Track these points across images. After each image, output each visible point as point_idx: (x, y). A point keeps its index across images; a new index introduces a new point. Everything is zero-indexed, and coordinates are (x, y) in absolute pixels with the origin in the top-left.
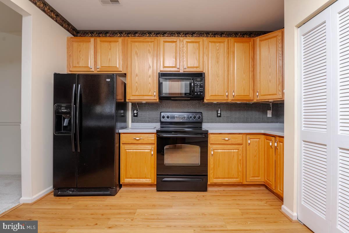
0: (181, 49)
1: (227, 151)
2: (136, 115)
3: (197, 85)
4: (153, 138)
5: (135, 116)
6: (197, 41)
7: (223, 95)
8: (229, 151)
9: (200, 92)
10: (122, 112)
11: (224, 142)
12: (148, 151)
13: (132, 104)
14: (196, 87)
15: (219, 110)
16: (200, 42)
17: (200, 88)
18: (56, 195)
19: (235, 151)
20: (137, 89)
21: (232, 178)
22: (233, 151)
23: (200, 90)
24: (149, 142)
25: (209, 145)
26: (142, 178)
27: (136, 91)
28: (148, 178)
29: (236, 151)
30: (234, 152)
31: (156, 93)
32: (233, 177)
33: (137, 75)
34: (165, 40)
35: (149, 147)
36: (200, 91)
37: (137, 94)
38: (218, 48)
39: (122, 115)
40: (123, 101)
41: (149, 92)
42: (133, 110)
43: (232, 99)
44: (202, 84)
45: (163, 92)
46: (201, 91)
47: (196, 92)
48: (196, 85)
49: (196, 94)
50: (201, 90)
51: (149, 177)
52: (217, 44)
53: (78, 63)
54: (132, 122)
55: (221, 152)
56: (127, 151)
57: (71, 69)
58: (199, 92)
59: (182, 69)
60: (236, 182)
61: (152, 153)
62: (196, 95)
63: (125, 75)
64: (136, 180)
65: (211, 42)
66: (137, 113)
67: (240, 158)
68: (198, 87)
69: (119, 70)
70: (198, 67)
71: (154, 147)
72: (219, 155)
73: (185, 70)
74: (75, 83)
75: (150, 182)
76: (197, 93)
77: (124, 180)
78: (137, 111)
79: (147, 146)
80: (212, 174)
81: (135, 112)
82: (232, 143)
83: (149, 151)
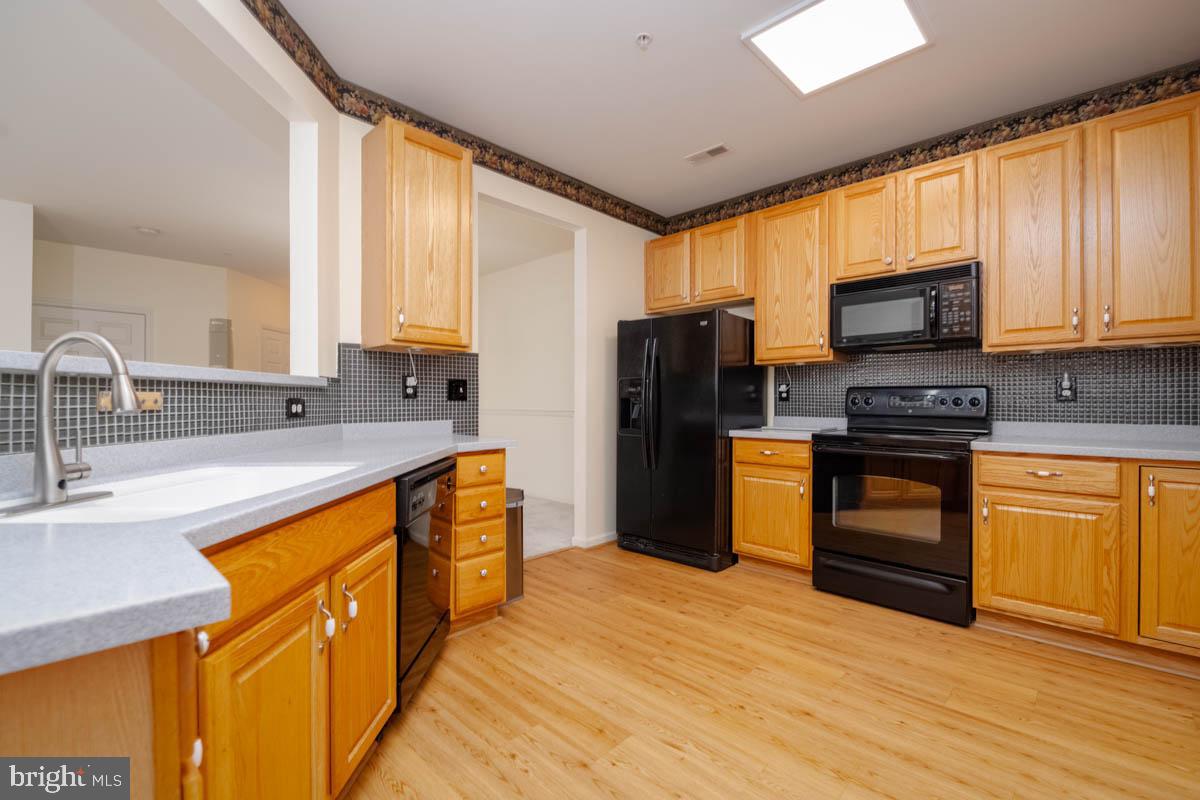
0: (899, 206)
1: (1049, 513)
2: (784, 395)
3: (951, 303)
4: (804, 455)
5: (781, 399)
6: (956, 166)
7: (1060, 324)
8: (1056, 514)
9: (960, 323)
10: (751, 388)
11: (1032, 482)
12: (792, 484)
13: (776, 369)
14: (947, 310)
15: (1066, 376)
16: (963, 167)
17: (960, 310)
18: (622, 546)
19: (1081, 516)
20: (778, 333)
21: (1069, 608)
22: (1072, 515)
23: (960, 317)
24: (795, 464)
25: (976, 488)
26: (779, 549)
27: (776, 338)
28: (794, 552)
29: (1087, 520)
30: (1078, 521)
31: (824, 340)
32: (1075, 605)
33: (777, 300)
34: (850, 193)
35: (797, 475)
36: (962, 319)
37: (778, 344)
38: (1034, 170)
39: (753, 395)
40: (747, 363)
41: (808, 336)
42: (777, 385)
43: (1100, 337)
44: (968, 297)
45: (844, 335)
46: (965, 322)
47: (945, 326)
48: (946, 303)
49: (945, 330)
50: (965, 316)
51: (796, 549)
52: (1033, 158)
53: (662, 290)
54: (776, 415)
55: (1022, 513)
56: (746, 478)
57: (652, 306)
58: (956, 324)
59: (904, 262)
60: (1090, 625)
61: (802, 489)
62: (947, 334)
63: (751, 302)
64: (765, 549)
65: (1008, 157)
66: (788, 392)
67: (1108, 543)
68: (954, 309)
69: (739, 292)
70: (957, 247)
71: (807, 477)
72: (1016, 524)
73: (912, 264)
74: (648, 336)
75: (797, 561)
76: (951, 330)
77: (740, 545)
78: (788, 385)
79: (789, 473)
80: (988, 579)
81: (783, 388)
82: (1071, 489)
83: (796, 484)
